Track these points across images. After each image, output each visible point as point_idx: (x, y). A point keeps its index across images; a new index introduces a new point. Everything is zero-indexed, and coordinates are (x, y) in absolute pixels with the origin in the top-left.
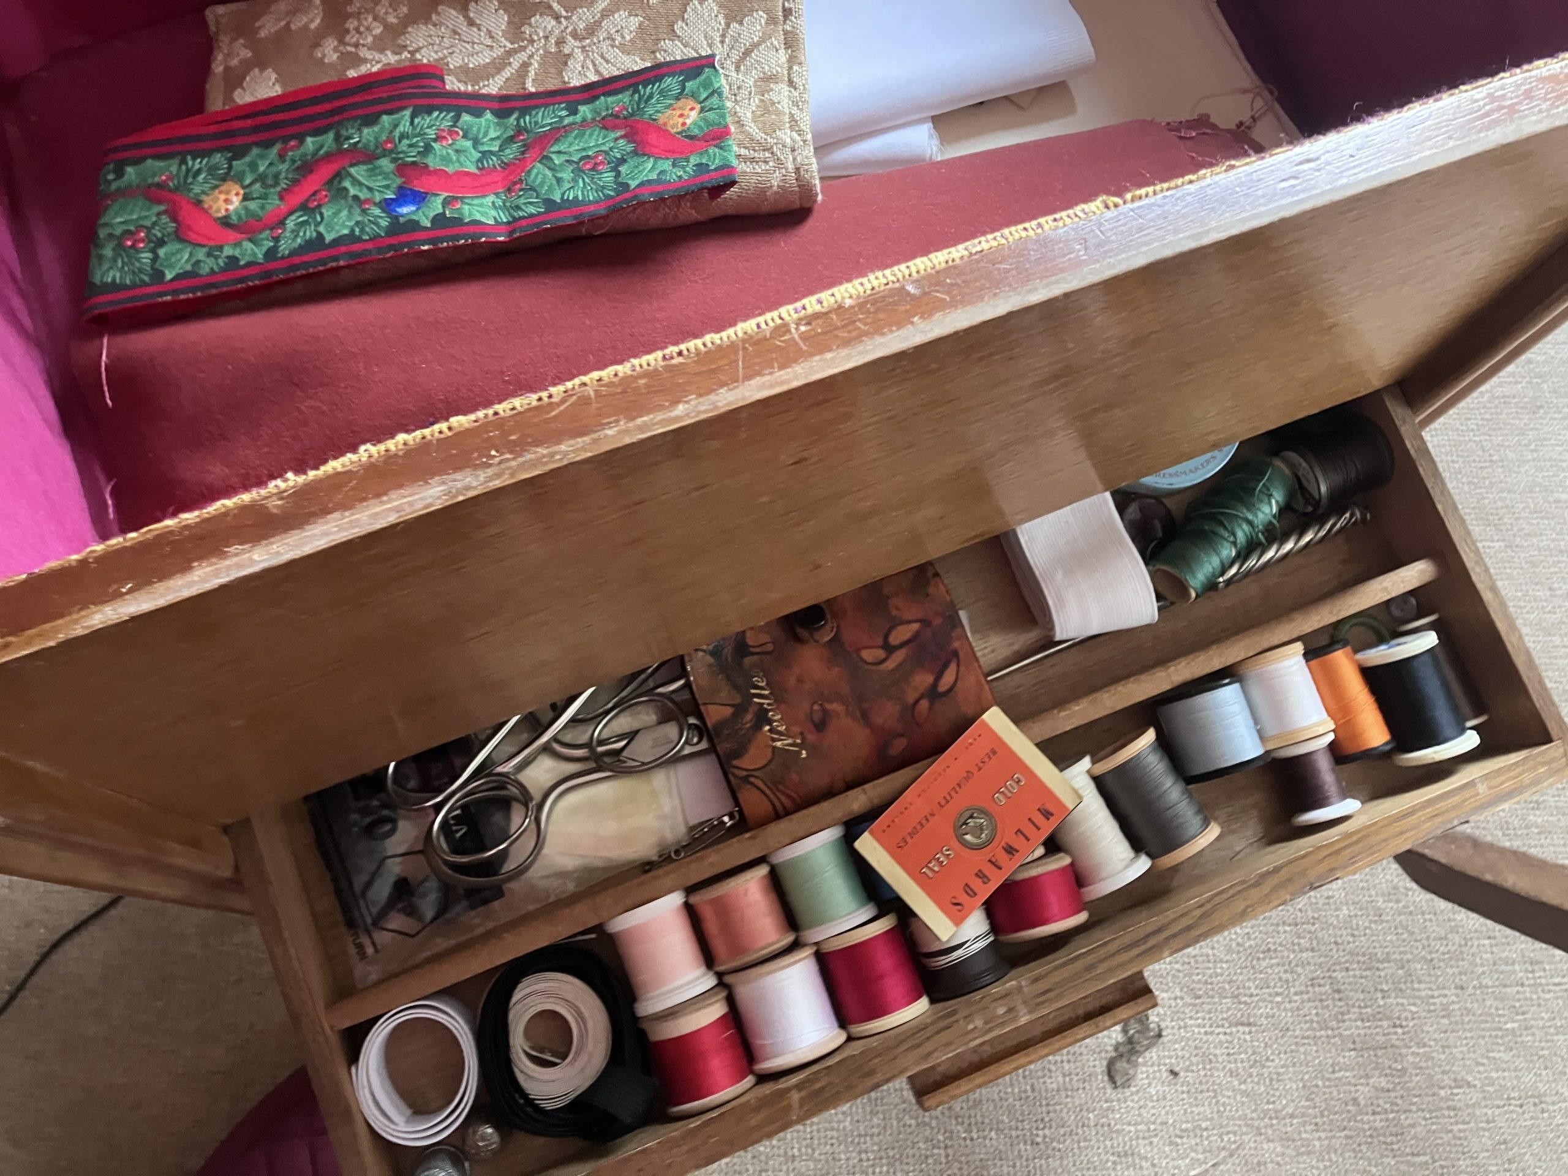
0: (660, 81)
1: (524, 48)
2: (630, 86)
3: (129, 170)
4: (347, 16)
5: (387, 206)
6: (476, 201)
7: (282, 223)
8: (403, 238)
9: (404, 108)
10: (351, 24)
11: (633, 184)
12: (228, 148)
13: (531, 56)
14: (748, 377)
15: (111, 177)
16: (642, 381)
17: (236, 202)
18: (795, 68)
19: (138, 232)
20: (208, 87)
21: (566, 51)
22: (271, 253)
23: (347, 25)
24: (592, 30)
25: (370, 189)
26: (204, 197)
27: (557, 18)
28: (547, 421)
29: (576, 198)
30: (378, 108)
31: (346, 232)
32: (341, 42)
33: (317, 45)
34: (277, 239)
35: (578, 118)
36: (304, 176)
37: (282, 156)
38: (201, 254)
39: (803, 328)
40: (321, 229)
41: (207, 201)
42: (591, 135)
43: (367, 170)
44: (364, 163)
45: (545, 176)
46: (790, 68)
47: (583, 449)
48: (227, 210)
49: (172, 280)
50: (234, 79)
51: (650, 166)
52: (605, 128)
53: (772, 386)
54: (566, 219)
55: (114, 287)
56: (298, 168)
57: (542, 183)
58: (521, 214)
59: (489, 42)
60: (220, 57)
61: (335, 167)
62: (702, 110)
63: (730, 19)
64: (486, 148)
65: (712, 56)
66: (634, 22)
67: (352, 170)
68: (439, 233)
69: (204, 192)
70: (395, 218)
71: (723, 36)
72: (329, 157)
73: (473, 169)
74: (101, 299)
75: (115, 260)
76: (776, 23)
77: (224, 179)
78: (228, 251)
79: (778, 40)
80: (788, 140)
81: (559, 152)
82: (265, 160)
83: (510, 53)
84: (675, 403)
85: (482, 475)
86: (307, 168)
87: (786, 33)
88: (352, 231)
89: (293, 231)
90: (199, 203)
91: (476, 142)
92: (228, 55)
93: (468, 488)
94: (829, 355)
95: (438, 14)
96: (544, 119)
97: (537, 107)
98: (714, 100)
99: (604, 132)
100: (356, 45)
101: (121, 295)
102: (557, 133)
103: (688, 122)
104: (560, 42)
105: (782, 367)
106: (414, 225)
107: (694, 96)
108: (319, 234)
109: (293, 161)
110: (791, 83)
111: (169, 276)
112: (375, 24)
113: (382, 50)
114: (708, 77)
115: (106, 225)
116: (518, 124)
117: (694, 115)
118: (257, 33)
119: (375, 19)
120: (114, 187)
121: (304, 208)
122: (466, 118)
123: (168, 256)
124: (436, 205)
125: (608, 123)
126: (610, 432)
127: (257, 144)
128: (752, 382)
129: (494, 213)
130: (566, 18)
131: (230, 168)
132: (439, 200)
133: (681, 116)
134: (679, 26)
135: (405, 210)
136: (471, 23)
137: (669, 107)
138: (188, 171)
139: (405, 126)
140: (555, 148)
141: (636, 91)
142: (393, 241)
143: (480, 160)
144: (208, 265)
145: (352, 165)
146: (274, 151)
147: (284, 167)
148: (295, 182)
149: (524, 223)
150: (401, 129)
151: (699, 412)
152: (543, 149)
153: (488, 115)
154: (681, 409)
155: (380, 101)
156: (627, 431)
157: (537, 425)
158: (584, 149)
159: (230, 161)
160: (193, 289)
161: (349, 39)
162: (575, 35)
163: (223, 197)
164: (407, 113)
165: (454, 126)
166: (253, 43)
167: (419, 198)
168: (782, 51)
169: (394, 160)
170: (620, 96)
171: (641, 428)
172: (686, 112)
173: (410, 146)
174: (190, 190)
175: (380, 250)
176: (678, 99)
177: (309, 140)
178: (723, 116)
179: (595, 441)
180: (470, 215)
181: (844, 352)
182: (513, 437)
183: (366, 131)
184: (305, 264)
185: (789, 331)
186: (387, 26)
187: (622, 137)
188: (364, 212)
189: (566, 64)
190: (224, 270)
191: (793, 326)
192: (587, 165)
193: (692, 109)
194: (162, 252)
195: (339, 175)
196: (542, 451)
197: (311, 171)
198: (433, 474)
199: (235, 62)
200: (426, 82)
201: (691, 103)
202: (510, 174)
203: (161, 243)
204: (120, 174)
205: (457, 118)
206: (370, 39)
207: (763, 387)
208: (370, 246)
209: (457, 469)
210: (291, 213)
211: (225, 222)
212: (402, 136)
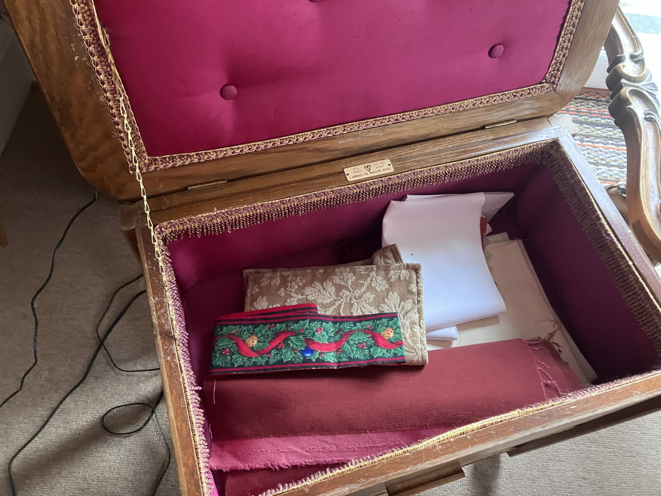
0: (381, 319)
1: (339, 300)
2: (373, 319)
3: (224, 328)
4: (288, 282)
5: (303, 352)
6: (328, 354)
7: (270, 352)
8: (308, 365)
9: (307, 319)
10: (289, 285)
11: (375, 357)
12: (254, 324)
13: (342, 302)
14: (426, 461)
15: (219, 330)
16: (399, 460)
17: (255, 342)
18: (421, 321)
19: (226, 349)
20: (245, 300)
21: (352, 302)
22: (267, 362)
23: (288, 285)
24: (360, 297)
25: (297, 345)
26: (246, 339)
27: (350, 291)
28: (374, 470)
29: (358, 357)
30: (300, 318)
31: (290, 360)
32: (286, 289)
33: (279, 290)
34: (269, 358)
35: (357, 328)
36: (276, 337)
37: (270, 329)
38: (245, 359)
39: (440, 447)
40: (282, 357)
41: (247, 341)
42: (361, 335)
43: (296, 338)
44: (295, 336)
45: (348, 348)
46: (420, 321)
47: (383, 479)
48: (253, 345)
49: (237, 367)
50: (254, 299)
51: (380, 350)
52: (365, 333)
53: (432, 464)
54: (355, 365)
55: (218, 367)
56: (274, 334)
57: (347, 350)
58: (341, 360)
59: (329, 296)
60: (249, 290)
61: (286, 336)
62: (395, 333)
63: (401, 300)
64: (330, 335)
65: (396, 313)
66: (373, 296)
67: (291, 338)
68: (318, 364)
69: (246, 338)
70: (305, 357)
71: (399, 305)
72: (284, 332)
73: (327, 343)
74: (216, 370)
75: (219, 358)
76: (415, 304)
77: (252, 334)
78: (253, 360)
79: (416, 310)
80: (420, 347)
81: (352, 340)
82: (264, 329)
83: (336, 300)
84: (407, 467)
85: (358, 485)
86: (277, 334)
87: (418, 308)
88: (292, 359)
89: (273, 356)
90: (244, 341)
91: (327, 333)
92: (252, 290)
93: (355, 489)
94: (447, 456)
95: (314, 284)
96: (347, 326)
97: (344, 322)
98: (398, 330)
99: (365, 334)
100: (290, 291)
101: (221, 370)
102: (351, 332)
103: (391, 336)
104: (351, 299)
105: (435, 458)
106: (310, 360)
107: (392, 327)
108: (281, 358)
109: (273, 331)
110: (420, 325)
111: (236, 366)
112: (296, 285)
113: (297, 294)
114: (396, 321)
115: (216, 345)
116: (339, 328)
117: (392, 334)
118: (261, 284)
119: (296, 283)
120: (220, 333)
121: (276, 348)
122: (324, 324)
123: (236, 359)
124: (317, 355)
125: (366, 331)
126: (390, 475)
127: (262, 324)
128: (427, 462)
129: (333, 359)
130: (353, 292)
131: (254, 331)
132: (318, 353)
133: (388, 334)
134: (386, 299)
135: (308, 355)
136: (324, 289)
137: (384, 330)
138: (242, 330)
139: (307, 326)
140: (351, 338)
141: (374, 322)
142: (304, 365)
143: (329, 339)
144: (248, 364)
145: (291, 336)
146: (267, 327)
147: (270, 333)
148: (274, 339)
149: (342, 364)
150: (306, 326)
151: (413, 471)
152: (347, 338)
153: (330, 323)
154: (409, 469)
155: (300, 316)
156: (395, 475)
157: (372, 471)
158: (359, 340)
159: (254, 328)
160: (243, 371)
161: (289, 289)
162: (355, 298)
163: (252, 340)
164: (308, 321)
165: (321, 327)
166: (259, 287)
167: (312, 352)
168: (417, 314)
169: (304, 337)
170: (369, 322)
171: (398, 474)
172: (390, 333)
173: (309, 333)
174: (242, 337)
175: (300, 367)
176: (387, 327)
177: (278, 325)
178: (401, 337)
179: (386, 477)
180: (327, 359)
181: (451, 455)
182: (366, 475)
183: (295, 325)
184: (278, 369)
185: (436, 448)
186: (299, 286)
187: (370, 337)
188: (295, 353)
189: (352, 306)
190: (252, 366)
191: (438, 446)
192: (360, 346)
193: (391, 332)
194: (234, 357)
195: (288, 339)
196: (373, 479)
197: (278, 336)
198: (346, 484)
199: (254, 293)
200: (312, 311)
201: (391, 330)
202: (338, 345)
203: (233, 354)
204: (222, 329)
205: (322, 324)
206: (294, 290)
207: (429, 464)
208: (297, 365)
209: (352, 483)
210: (273, 349)
211: (252, 348)
212: (306, 329)
